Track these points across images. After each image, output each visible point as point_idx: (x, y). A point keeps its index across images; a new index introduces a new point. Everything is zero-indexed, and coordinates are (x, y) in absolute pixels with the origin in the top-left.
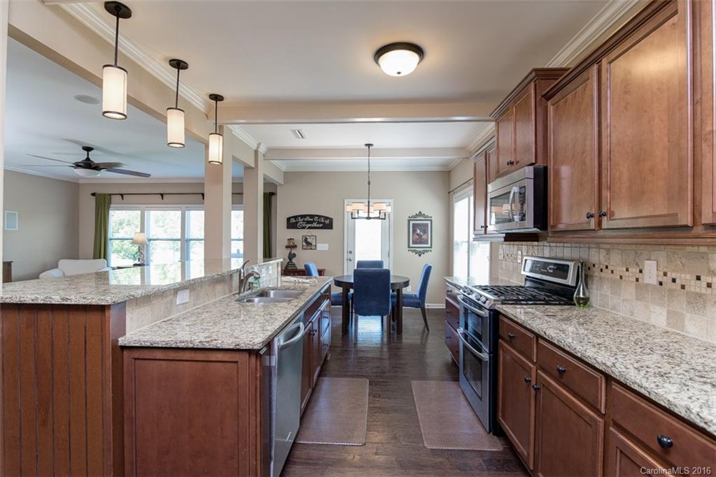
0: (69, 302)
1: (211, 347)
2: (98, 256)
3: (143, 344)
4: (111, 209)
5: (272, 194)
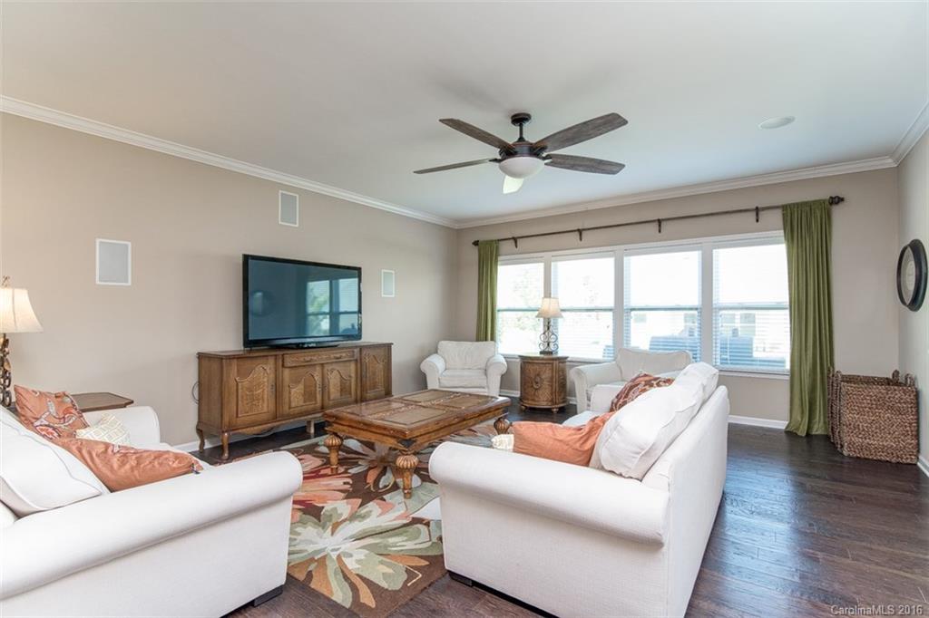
2: (482, 336)
4: (499, 263)
5: (836, 200)
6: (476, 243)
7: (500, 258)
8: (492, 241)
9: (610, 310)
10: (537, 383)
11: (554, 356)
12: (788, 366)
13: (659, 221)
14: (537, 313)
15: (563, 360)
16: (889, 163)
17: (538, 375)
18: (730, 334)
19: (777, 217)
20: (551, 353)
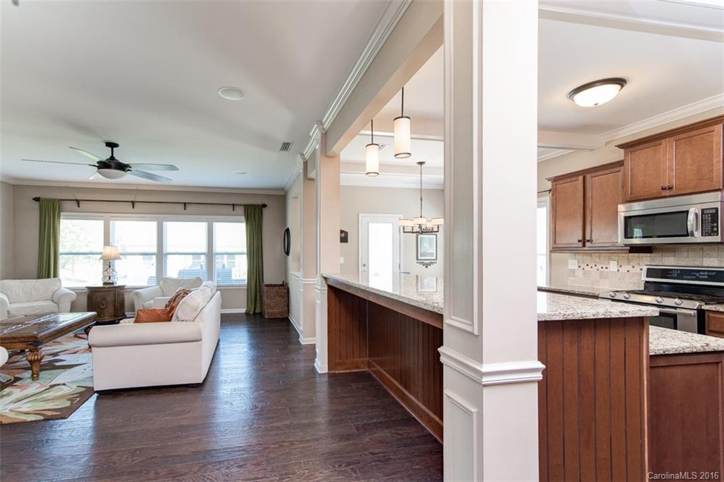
0: (627, 315)
1: (710, 350)
2: (45, 274)
3: (658, 353)
4: (61, 217)
5: (264, 206)
6: (37, 199)
7: (62, 214)
8: (55, 200)
9: (154, 254)
10: (103, 305)
11: (115, 285)
12: (246, 282)
13: (185, 204)
14: (100, 256)
15: (122, 287)
16: (282, 193)
17: (104, 299)
18: (221, 267)
19: (241, 210)
20: (112, 283)
